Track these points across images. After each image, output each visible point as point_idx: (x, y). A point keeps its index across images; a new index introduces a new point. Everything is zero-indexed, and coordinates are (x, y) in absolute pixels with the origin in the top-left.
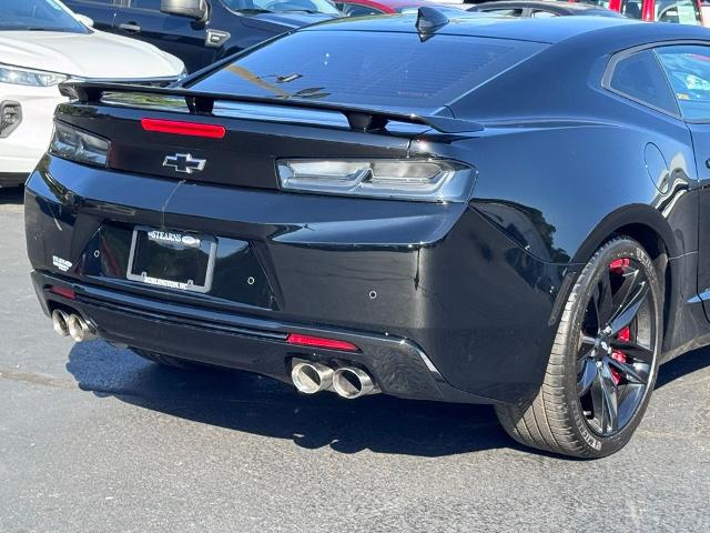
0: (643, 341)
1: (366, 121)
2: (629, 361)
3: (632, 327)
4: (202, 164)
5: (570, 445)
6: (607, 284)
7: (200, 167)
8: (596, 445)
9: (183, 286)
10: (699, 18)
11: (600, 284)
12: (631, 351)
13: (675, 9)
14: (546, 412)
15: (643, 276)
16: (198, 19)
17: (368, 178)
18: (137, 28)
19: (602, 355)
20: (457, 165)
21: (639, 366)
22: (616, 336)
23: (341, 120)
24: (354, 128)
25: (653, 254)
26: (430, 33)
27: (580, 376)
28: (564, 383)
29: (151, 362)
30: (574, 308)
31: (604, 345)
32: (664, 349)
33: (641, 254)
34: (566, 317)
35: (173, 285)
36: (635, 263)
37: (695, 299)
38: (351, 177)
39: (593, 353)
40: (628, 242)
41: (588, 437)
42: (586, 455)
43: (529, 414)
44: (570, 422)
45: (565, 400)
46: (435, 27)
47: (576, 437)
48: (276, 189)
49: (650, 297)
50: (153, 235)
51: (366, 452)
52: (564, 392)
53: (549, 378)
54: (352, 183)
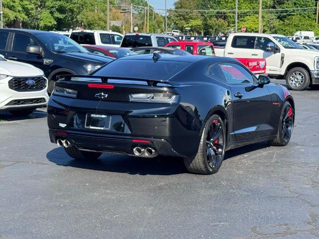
0: (221, 142)
1: (152, 83)
2: (218, 148)
3: (218, 139)
4: (107, 95)
5: (204, 170)
6: (212, 126)
7: (106, 97)
8: (211, 170)
9: (102, 128)
10: (213, 52)
11: (211, 126)
12: (218, 146)
13: (204, 49)
14: (198, 160)
15: (220, 125)
16: (40, 55)
17: (153, 98)
18: (16, 58)
19: (211, 147)
20: (176, 94)
21: (220, 150)
22: (214, 142)
23: (145, 83)
24: (149, 85)
25: (223, 119)
26: (157, 60)
27: (207, 151)
28: (203, 152)
29: (74, 159)
30: (205, 132)
31: (212, 144)
32: (226, 146)
33: (220, 119)
34: (203, 135)
35: (100, 128)
36: (219, 121)
37: (233, 133)
38: (149, 98)
39: (209, 146)
40: (217, 116)
41: (209, 168)
42: (208, 173)
43: (193, 162)
44: (204, 163)
45: (203, 157)
46: (159, 58)
47: (206, 167)
48: (128, 102)
49: (222, 131)
50: (92, 115)
51: (148, 175)
52: (203, 155)
53: (199, 151)
54: (148, 99)
